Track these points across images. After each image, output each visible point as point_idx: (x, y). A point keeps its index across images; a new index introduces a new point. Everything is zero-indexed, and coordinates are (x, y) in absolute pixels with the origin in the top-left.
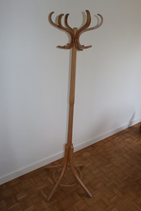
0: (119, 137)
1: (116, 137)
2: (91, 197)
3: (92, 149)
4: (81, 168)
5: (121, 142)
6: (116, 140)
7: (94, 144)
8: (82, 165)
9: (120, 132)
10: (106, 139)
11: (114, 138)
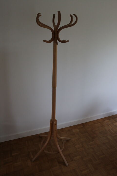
0: (109, 120)
1: (106, 120)
2: (67, 166)
3: (82, 126)
4: (68, 141)
5: (110, 124)
6: (106, 122)
7: (85, 123)
8: (69, 138)
9: (111, 116)
11: (105, 120)
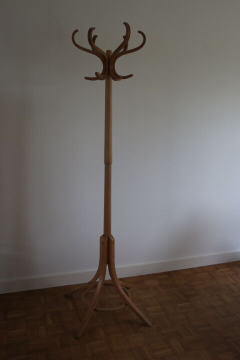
0: (229, 269)
1: (223, 268)
3: (167, 277)
5: (229, 276)
6: (221, 272)
10: (201, 268)
11: (219, 269)
